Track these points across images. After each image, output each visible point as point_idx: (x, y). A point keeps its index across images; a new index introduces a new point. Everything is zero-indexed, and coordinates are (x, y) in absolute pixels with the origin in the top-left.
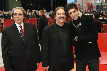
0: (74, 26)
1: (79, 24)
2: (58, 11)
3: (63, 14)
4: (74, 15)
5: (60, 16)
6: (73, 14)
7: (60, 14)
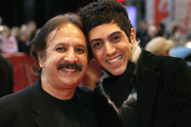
0: (110, 101)
1: (130, 97)
2: (54, 32)
3: (78, 49)
4: (114, 50)
5: (62, 59)
6: (109, 48)
7: (63, 48)
